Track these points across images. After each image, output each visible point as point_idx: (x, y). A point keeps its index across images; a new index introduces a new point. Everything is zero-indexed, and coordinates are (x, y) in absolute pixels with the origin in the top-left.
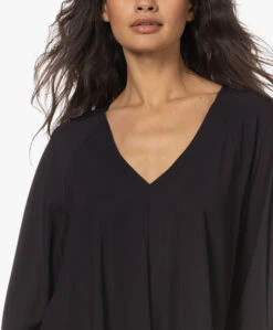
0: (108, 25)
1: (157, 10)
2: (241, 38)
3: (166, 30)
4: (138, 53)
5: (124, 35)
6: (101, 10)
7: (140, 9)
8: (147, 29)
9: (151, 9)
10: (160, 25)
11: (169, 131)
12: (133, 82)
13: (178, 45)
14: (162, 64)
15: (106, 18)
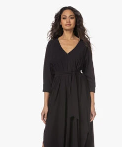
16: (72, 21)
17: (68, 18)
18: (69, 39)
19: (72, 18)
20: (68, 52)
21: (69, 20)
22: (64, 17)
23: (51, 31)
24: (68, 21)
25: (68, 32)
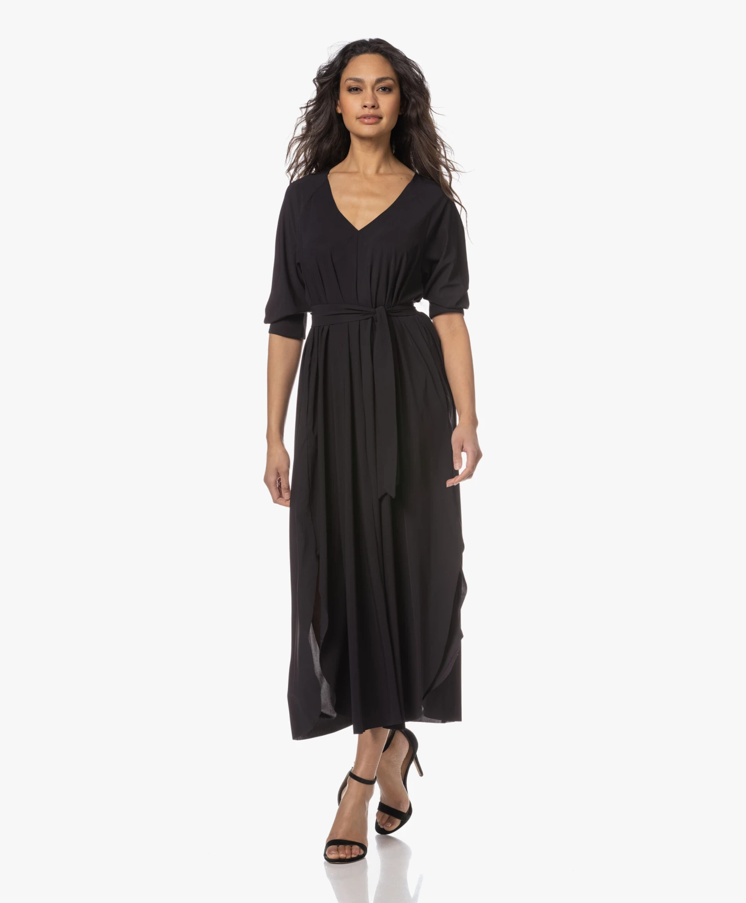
0: (340, 117)
1: (378, 107)
2: (432, 141)
3: (384, 121)
4: (362, 138)
5: (352, 124)
6: (336, 105)
7: (365, 107)
8: (371, 121)
9: (373, 107)
10: (381, 118)
11: (373, 194)
12: (353, 154)
13: (388, 137)
14: (376, 149)
15: (339, 111)
16: (387, 103)
17: (369, 90)
18: (371, 170)
19: (387, 90)
20: (359, 225)
21: (375, 99)
22: (354, 84)
23: (303, 138)
24: (369, 103)
25: (368, 144)
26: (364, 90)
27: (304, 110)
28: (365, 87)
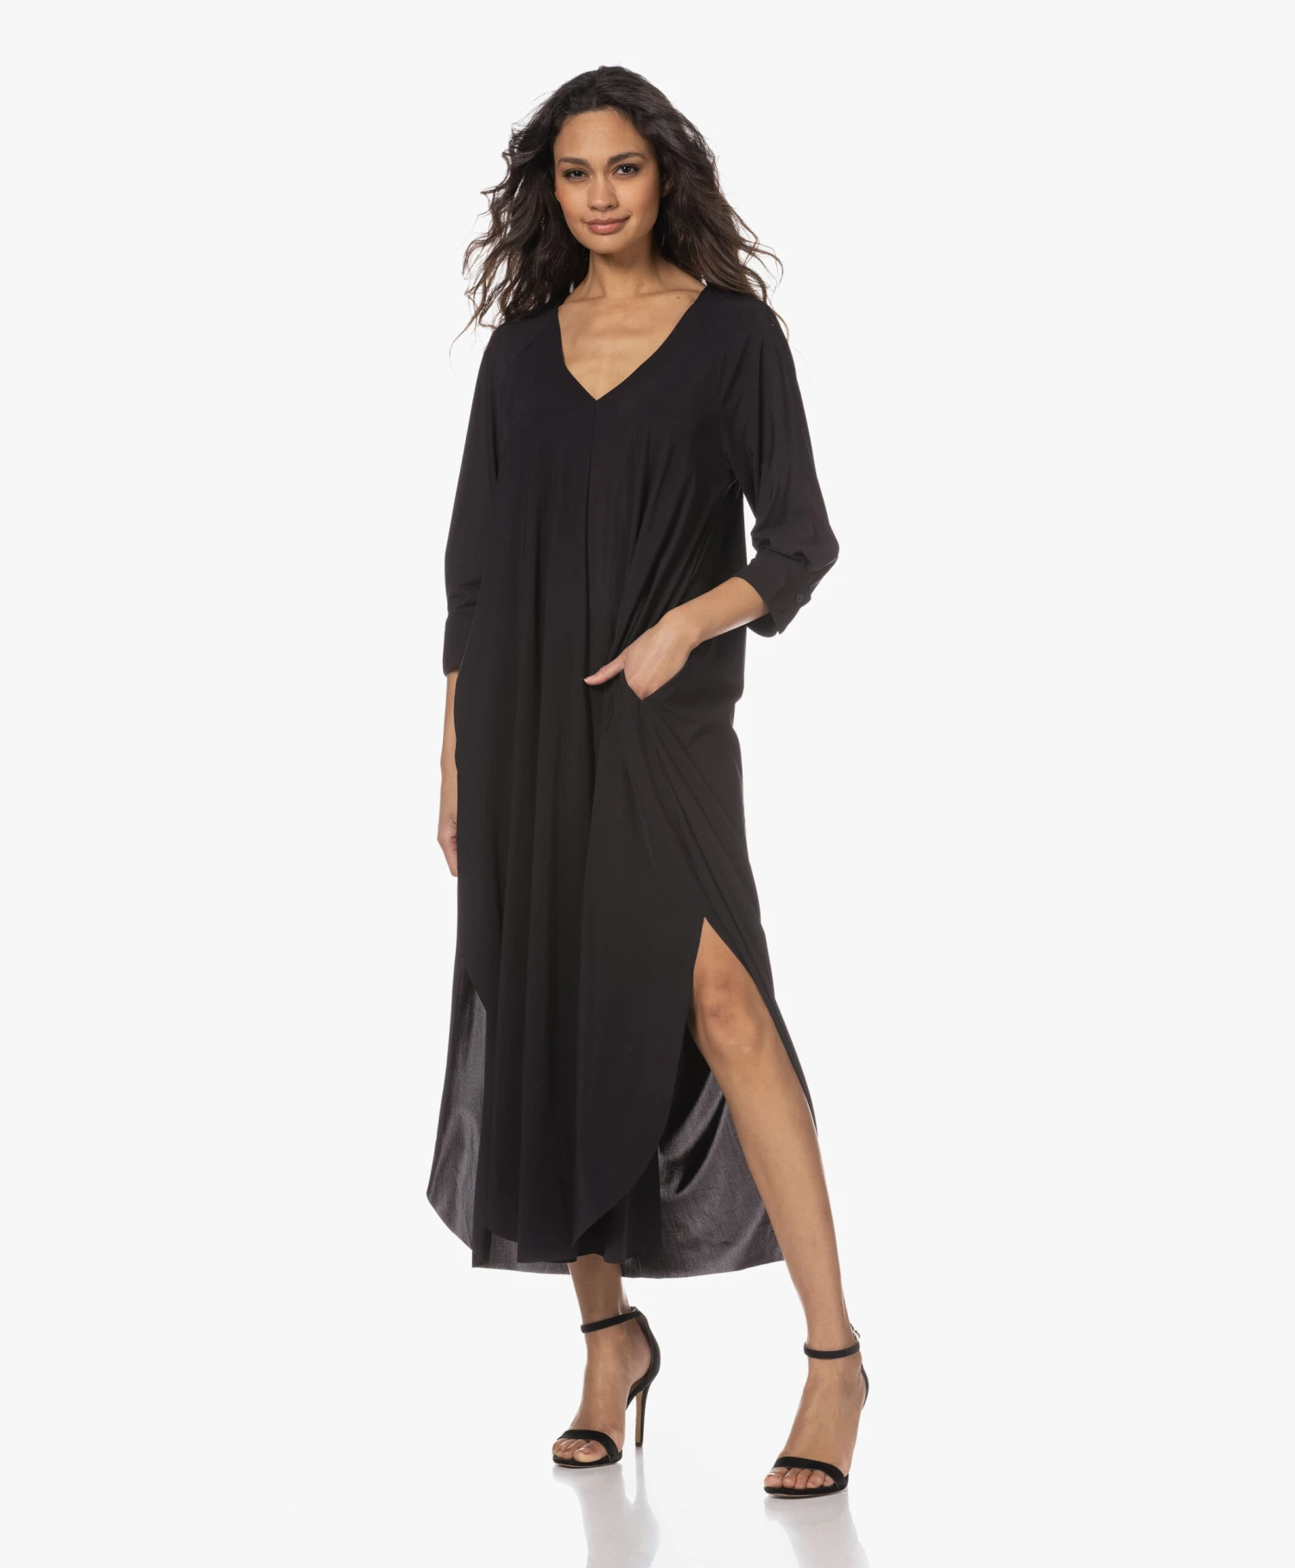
26: (591, 177)
27: (491, 196)
28: (593, 172)
